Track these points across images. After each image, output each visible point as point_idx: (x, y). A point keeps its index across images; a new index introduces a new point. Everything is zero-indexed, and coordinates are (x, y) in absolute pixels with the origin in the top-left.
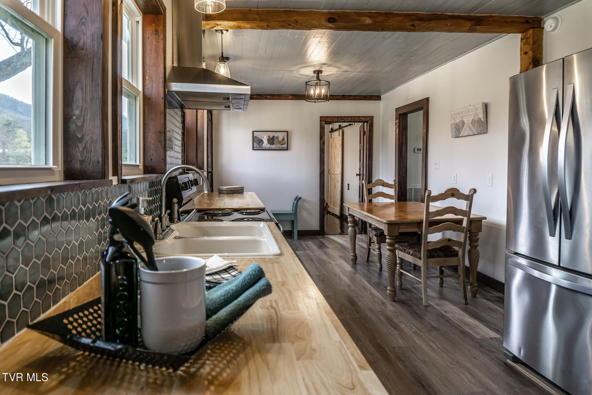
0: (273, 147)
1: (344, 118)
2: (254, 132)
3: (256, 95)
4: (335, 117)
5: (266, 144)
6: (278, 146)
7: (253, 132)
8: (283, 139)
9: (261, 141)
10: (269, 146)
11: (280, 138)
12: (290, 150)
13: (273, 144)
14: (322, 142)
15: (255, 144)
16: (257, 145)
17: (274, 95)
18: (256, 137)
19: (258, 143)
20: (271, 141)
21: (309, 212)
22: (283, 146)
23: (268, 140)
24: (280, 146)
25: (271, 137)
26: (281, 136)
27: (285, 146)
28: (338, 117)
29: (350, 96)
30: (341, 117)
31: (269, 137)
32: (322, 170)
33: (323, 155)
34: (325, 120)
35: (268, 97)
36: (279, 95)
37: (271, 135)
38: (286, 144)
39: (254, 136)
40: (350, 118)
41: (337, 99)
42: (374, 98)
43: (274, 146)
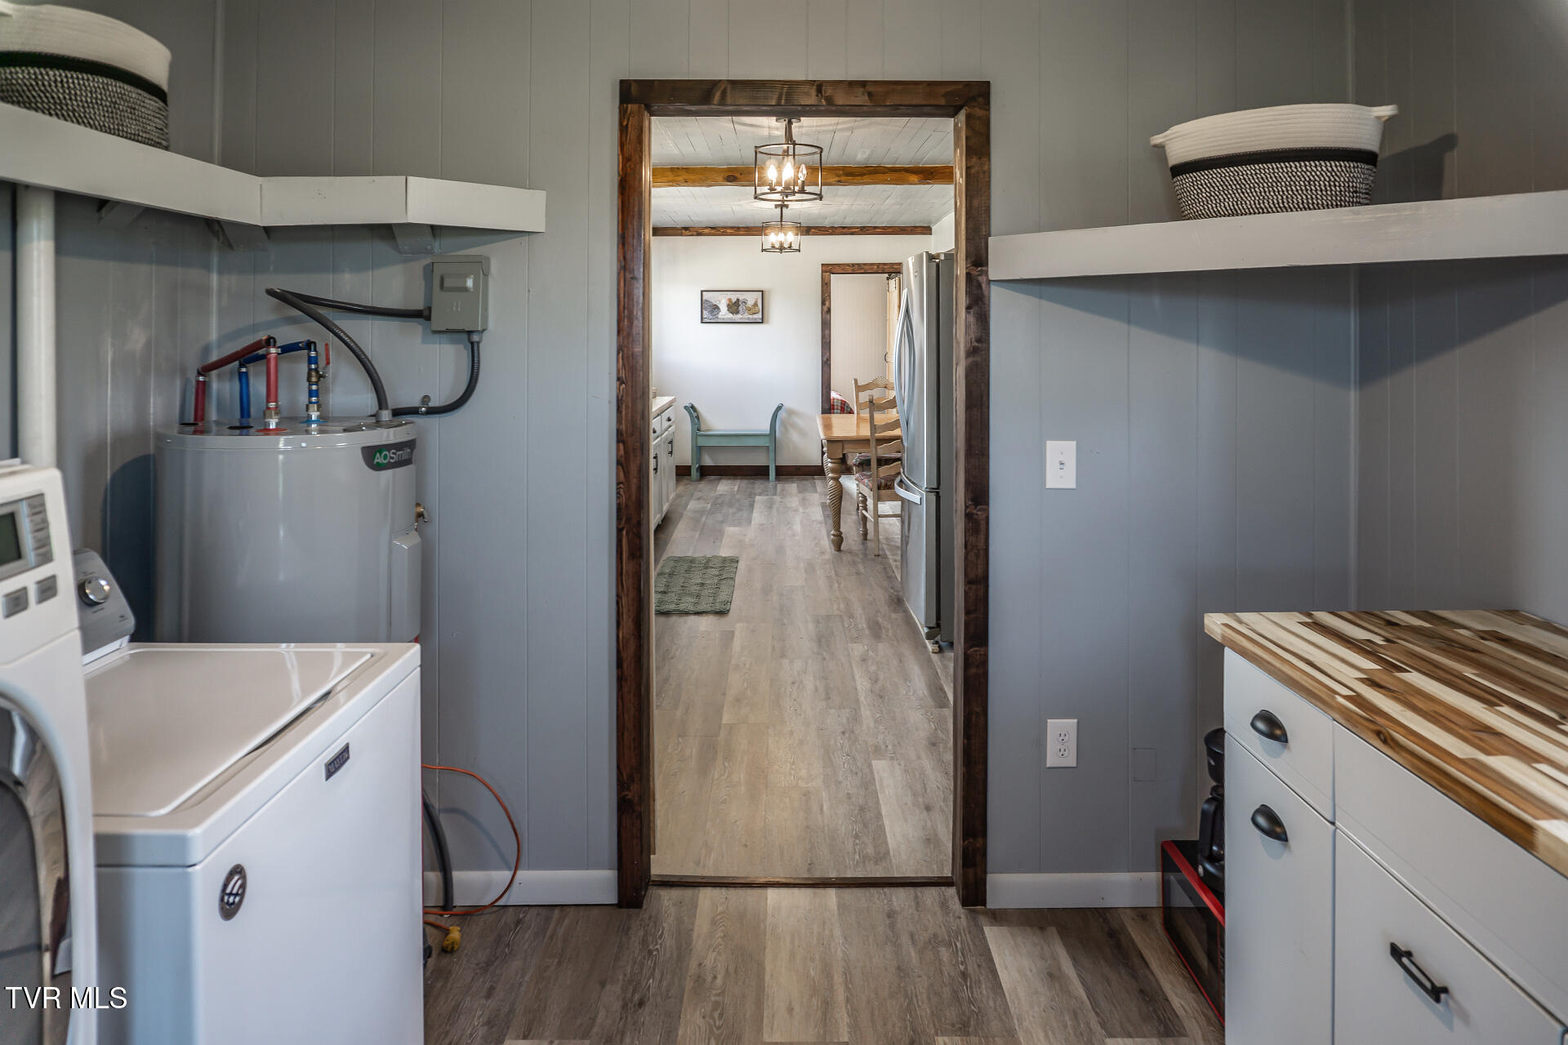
0: (737, 317)
1: (866, 267)
2: (704, 293)
3: (706, 228)
4: (848, 265)
5: (724, 313)
6: (747, 316)
7: (702, 291)
8: (756, 305)
9: (716, 308)
10: (730, 316)
11: (750, 303)
12: (768, 322)
13: (738, 313)
14: (825, 308)
15: (705, 312)
16: (709, 312)
17: (738, 228)
18: (706, 301)
19: (711, 312)
20: (734, 307)
21: (803, 433)
22: (755, 316)
23: (728, 305)
24: (751, 316)
25: (734, 301)
26: (751, 299)
27: (760, 316)
28: (853, 265)
29: (875, 228)
30: (859, 265)
31: (730, 300)
32: (825, 359)
33: (827, 332)
34: (829, 269)
35: (729, 231)
36: (747, 228)
37: (734, 297)
38: (761, 313)
39: (704, 299)
40: (875, 267)
41: (852, 234)
42: (919, 230)
43: (739, 316)
